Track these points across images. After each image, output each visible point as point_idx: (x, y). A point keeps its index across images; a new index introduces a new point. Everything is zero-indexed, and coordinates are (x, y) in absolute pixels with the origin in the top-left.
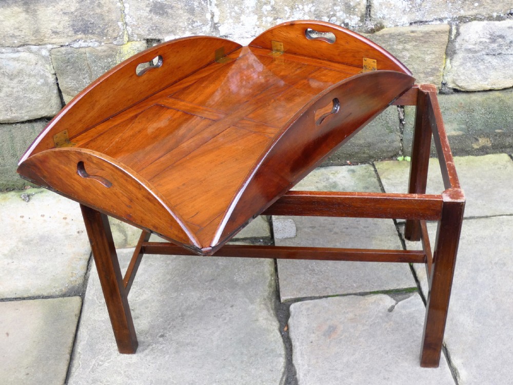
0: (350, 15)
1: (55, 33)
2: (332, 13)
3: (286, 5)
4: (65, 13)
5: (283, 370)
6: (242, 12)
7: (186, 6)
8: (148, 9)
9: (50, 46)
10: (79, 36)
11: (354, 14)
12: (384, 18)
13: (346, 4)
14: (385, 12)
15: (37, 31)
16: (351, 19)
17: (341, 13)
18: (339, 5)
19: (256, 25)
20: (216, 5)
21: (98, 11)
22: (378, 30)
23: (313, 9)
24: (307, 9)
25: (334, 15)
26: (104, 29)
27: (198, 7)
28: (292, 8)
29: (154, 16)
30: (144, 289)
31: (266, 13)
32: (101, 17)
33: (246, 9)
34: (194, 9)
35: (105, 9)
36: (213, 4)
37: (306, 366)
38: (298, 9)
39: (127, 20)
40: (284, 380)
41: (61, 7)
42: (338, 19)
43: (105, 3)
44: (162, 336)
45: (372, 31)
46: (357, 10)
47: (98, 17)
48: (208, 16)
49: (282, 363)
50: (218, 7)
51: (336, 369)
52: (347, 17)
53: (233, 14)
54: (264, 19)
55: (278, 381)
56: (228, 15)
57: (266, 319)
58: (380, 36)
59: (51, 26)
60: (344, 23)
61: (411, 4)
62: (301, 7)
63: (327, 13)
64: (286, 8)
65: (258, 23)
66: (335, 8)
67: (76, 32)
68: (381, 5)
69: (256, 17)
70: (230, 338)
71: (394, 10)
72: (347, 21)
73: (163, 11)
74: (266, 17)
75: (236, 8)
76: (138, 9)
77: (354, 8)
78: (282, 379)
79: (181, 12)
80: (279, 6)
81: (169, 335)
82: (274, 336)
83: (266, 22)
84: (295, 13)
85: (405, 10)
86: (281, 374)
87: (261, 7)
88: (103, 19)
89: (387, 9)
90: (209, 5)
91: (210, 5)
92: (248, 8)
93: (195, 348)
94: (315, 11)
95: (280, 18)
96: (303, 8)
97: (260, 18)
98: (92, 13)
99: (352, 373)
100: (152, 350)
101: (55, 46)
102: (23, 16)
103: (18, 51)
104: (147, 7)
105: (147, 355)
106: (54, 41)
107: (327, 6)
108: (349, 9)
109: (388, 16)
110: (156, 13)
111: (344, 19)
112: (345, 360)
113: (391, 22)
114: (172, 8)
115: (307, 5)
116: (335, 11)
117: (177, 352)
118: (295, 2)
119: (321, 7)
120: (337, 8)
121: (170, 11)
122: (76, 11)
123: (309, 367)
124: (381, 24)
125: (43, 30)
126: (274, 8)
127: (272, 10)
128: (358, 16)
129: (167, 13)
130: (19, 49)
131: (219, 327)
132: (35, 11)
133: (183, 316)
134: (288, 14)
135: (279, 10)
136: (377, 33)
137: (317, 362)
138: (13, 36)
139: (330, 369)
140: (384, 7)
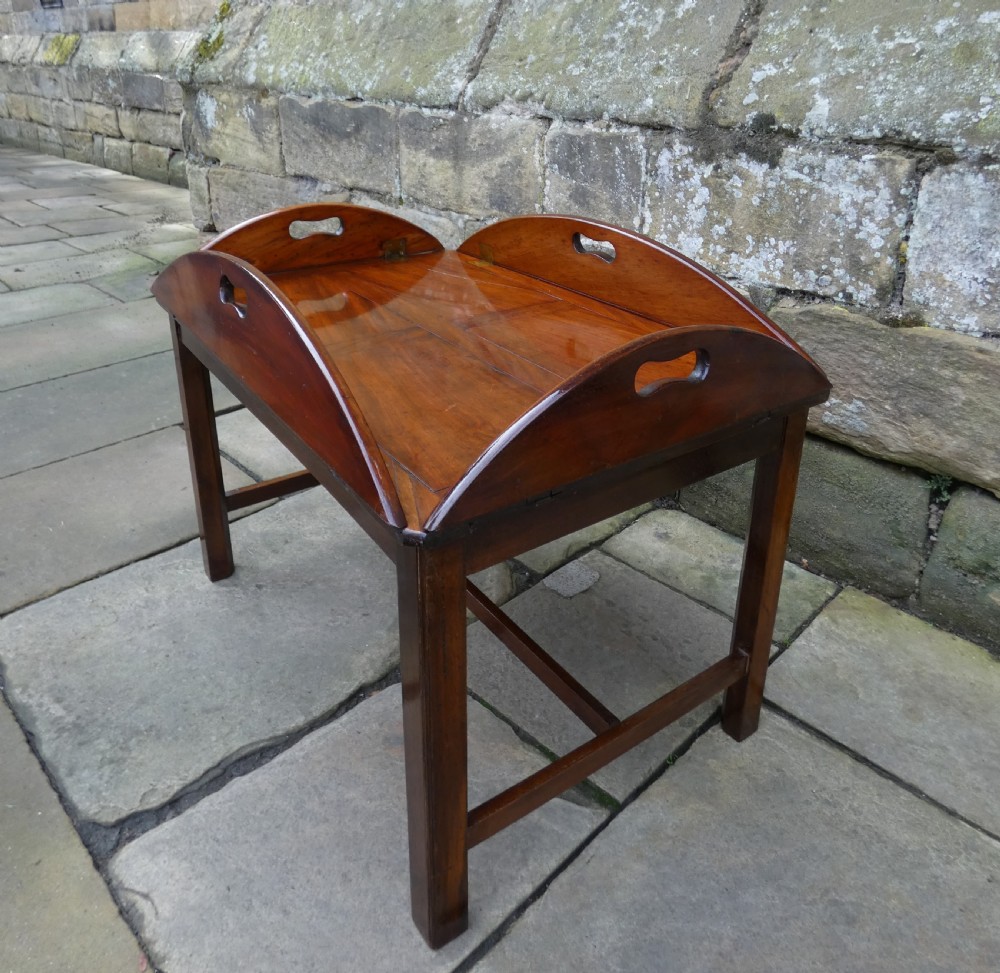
0: (858, 279)
1: (474, 201)
2: (824, 267)
3: (749, 233)
4: (485, 178)
5: (280, 733)
6: (683, 227)
7: (611, 198)
8: (568, 193)
9: (467, 217)
10: (495, 211)
11: (865, 281)
12: (926, 305)
13: (853, 256)
14: (931, 292)
15: (459, 196)
16: (858, 289)
17: (842, 272)
18: (839, 256)
19: (698, 253)
20: (649, 207)
21: (517, 182)
22: (908, 325)
23: (793, 250)
24: (782, 248)
25: (829, 272)
26: (519, 209)
27: (625, 203)
28: (759, 240)
29: (573, 204)
30: (329, 531)
31: (716, 237)
32: (519, 192)
33: (688, 223)
34: (620, 207)
35: (525, 182)
36: (646, 206)
37: (302, 754)
38: (767, 244)
39: (545, 203)
40: (261, 745)
41: (483, 169)
42: (834, 281)
43: (525, 174)
44: (259, 587)
45: (894, 323)
46: (871, 273)
47: (516, 191)
48: (636, 222)
49: (293, 725)
50: (651, 211)
51: (321, 795)
52: (851, 283)
53: (670, 226)
54: (711, 246)
55: (254, 739)
56: (663, 226)
57: (372, 661)
58: (906, 337)
59: (472, 190)
60: (844, 291)
61: (989, 293)
62: (773, 241)
63: (816, 265)
64: (749, 238)
65: (702, 251)
66: (832, 259)
67: (492, 205)
68: (922, 275)
69: (701, 240)
70: (303, 644)
71: (950, 295)
72: (850, 289)
73: (585, 200)
74: (716, 244)
75: (675, 218)
76: (558, 190)
77: (868, 267)
78: (263, 741)
79: (604, 206)
80: (738, 230)
81: (266, 592)
82: (343, 687)
83: (714, 252)
84: (761, 249)
85: (974, 301)
86: (271, 735)
87: (711, 227)
88: (521, 195)
89: (934, 288)
90: (639, 206)
91: (643, 205)
92: (692, 222)
93: (260, 624)
94: (796, 255)
95: (737, 253)
96: (776, 245)
97: (705, 244)
98: (510, 184)
99: (327, 820)
100: (230, 592)
101: (471, 218)
102: (451, 172)
103: (440, 216)
104: (568, 189)
105: (217, 592)
106: (471, 211)
107: (817, 251)
108: (857, 268)
109: (935, 304)
110: (576, 202)
111: (846, 285)
112: (351, 794)
113: (940, 318)
114: (595, 197)
115: (784, 240)
116: (832, 265)
117: (240, 613)
118: (764, 231)
119: (808, 251)
120: (837, 261)
121: (592, 202)
122: (497, 177)
123: (303, 758)
124: (919, 315)
125: (465, 195)
126: (729, 233)
127: (726, 236)
128: (872, 287)
129: (588, 203)
130: (442, 212)
131: (315, 624)
132: (462, 169)
133: (310, 584)
134: (751, 249)
135: (736, 239)
136: (903, 330)
137: (320, 762)
138: (439, 195)
139: (315, 787)
140: (927, 283)
